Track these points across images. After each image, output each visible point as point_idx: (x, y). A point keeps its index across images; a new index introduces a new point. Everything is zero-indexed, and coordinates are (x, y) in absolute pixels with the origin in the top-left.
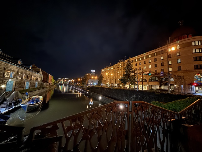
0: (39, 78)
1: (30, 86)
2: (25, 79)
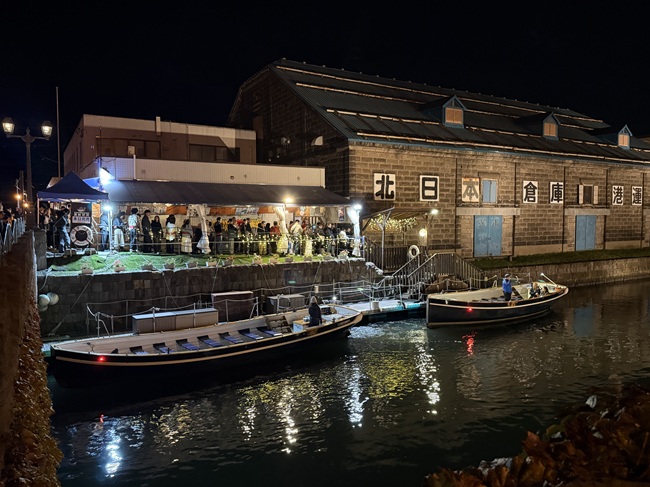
1: (605, 236)
2: (562, 202)
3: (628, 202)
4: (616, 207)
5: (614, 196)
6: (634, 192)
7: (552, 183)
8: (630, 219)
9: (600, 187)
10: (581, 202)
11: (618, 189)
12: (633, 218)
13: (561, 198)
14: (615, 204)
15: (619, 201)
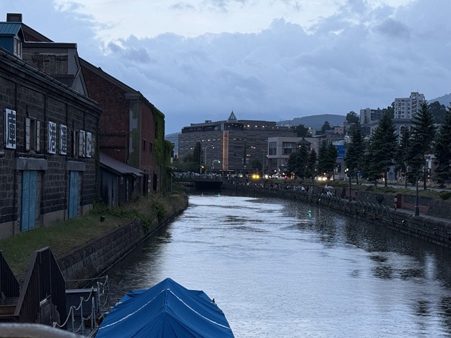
0: (82, 133)
1: (42, 205)
2: (14, 147)
4: (52, 156)
5: (50, 138)
6: (62, 134)
7: (8, 111)
8: (58, 177)
9: (41, 124)
10: (28, 147)
11: (53, 128)
12: (60, 175)
13: (15, 140)
14: (51, 152)
15: (54, 147)
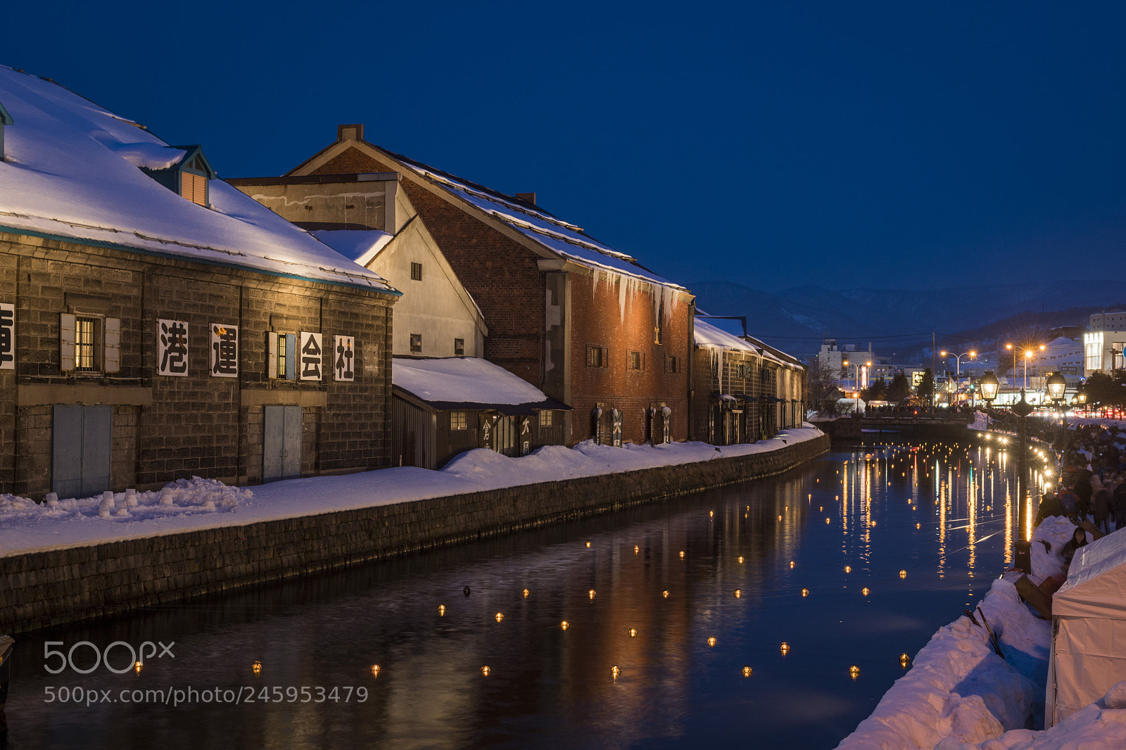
1: (138, 467)
3: (200, 366)
4: (169, 381)
5: (162, 348)
6: (216, 338)
8: (210, 417)
9: (124, 323)
11: (174, 330)
12: (216, 414)
13: (12, 352)
14: (167, 372)
15: (176, 364)
